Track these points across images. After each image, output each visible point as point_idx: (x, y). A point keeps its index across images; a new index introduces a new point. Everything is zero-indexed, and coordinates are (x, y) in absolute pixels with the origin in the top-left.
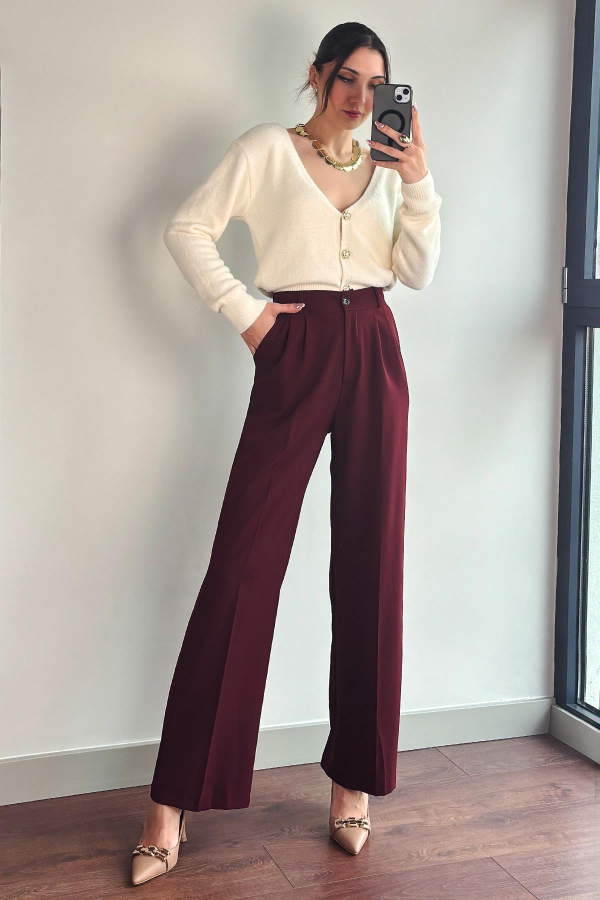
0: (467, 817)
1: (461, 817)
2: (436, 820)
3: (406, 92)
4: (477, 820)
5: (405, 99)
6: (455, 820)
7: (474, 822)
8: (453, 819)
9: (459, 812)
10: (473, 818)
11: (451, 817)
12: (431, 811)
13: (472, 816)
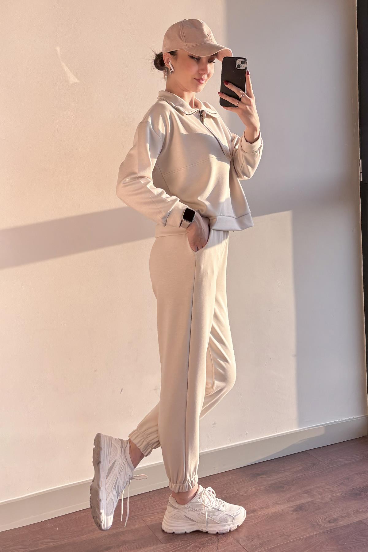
0: (338, 494)
1: (334, 495)
2: (320, 498)
3: (243, 63)
4: (344, 495)
5: (243, 67)
6: (331, 497)
7: (343, 497)
8: (330, 496)
9: (333, 491)
10: (341, 495)
11: (329, 495)
12: (315, 493)
13: (340, 493)
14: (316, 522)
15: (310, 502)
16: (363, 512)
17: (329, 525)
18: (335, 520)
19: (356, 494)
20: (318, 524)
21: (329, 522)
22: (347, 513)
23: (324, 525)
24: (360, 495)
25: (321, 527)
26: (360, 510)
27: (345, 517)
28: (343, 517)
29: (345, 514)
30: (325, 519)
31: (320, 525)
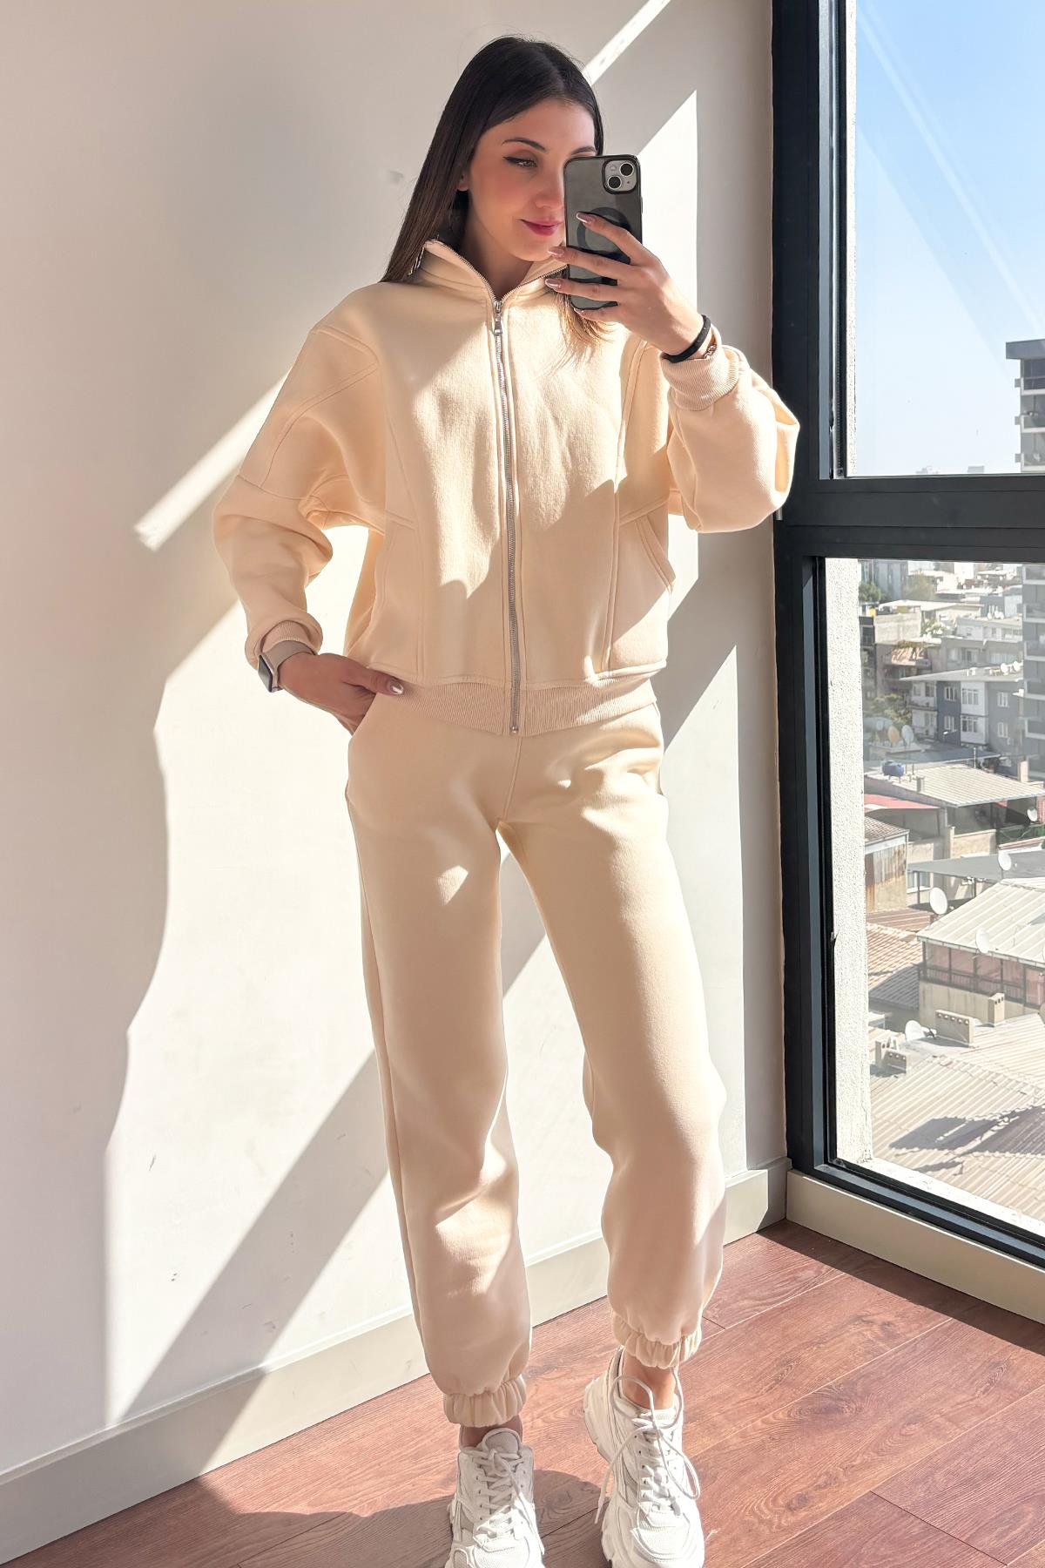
14: (752, 1512)
15: (713, 1448)
16: (866, 1465)
17: (792, 1519)
18: (803, 1500)
19: (828, 1411)
20: (761, 1521)
21: (789, 1508)
22: (827, 1473)
23: (780, 1520)
24: (839, 1410)
25: (774, 1529)
26: (854, 1461)
27: (825, 1487)
28: (819, 1487)
29: (823, 1478)
30: (775, 1500)
31: (770, 1523)
